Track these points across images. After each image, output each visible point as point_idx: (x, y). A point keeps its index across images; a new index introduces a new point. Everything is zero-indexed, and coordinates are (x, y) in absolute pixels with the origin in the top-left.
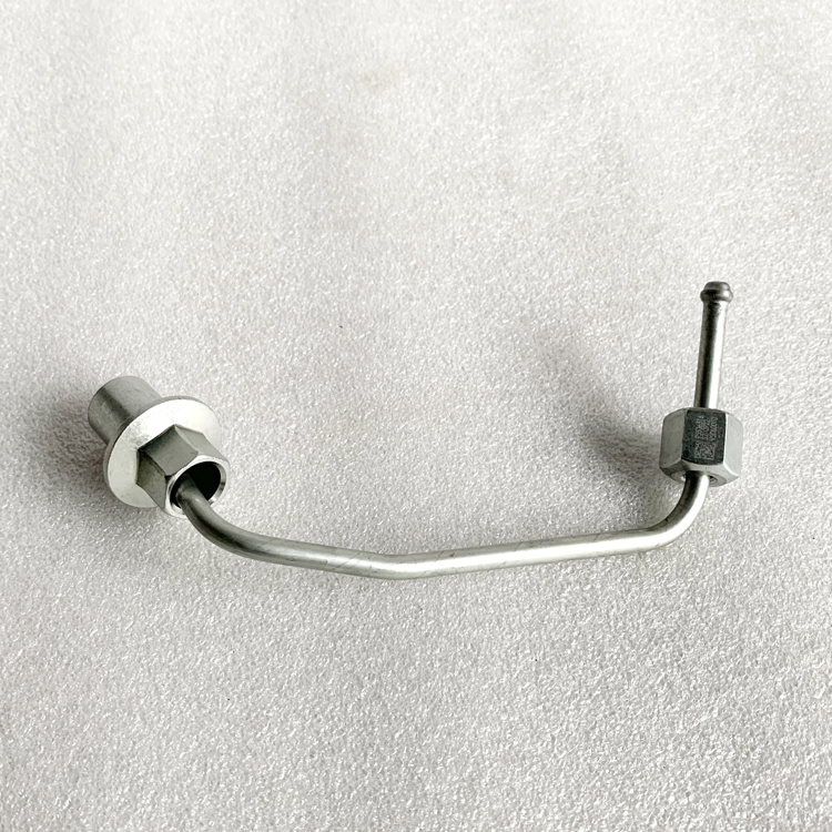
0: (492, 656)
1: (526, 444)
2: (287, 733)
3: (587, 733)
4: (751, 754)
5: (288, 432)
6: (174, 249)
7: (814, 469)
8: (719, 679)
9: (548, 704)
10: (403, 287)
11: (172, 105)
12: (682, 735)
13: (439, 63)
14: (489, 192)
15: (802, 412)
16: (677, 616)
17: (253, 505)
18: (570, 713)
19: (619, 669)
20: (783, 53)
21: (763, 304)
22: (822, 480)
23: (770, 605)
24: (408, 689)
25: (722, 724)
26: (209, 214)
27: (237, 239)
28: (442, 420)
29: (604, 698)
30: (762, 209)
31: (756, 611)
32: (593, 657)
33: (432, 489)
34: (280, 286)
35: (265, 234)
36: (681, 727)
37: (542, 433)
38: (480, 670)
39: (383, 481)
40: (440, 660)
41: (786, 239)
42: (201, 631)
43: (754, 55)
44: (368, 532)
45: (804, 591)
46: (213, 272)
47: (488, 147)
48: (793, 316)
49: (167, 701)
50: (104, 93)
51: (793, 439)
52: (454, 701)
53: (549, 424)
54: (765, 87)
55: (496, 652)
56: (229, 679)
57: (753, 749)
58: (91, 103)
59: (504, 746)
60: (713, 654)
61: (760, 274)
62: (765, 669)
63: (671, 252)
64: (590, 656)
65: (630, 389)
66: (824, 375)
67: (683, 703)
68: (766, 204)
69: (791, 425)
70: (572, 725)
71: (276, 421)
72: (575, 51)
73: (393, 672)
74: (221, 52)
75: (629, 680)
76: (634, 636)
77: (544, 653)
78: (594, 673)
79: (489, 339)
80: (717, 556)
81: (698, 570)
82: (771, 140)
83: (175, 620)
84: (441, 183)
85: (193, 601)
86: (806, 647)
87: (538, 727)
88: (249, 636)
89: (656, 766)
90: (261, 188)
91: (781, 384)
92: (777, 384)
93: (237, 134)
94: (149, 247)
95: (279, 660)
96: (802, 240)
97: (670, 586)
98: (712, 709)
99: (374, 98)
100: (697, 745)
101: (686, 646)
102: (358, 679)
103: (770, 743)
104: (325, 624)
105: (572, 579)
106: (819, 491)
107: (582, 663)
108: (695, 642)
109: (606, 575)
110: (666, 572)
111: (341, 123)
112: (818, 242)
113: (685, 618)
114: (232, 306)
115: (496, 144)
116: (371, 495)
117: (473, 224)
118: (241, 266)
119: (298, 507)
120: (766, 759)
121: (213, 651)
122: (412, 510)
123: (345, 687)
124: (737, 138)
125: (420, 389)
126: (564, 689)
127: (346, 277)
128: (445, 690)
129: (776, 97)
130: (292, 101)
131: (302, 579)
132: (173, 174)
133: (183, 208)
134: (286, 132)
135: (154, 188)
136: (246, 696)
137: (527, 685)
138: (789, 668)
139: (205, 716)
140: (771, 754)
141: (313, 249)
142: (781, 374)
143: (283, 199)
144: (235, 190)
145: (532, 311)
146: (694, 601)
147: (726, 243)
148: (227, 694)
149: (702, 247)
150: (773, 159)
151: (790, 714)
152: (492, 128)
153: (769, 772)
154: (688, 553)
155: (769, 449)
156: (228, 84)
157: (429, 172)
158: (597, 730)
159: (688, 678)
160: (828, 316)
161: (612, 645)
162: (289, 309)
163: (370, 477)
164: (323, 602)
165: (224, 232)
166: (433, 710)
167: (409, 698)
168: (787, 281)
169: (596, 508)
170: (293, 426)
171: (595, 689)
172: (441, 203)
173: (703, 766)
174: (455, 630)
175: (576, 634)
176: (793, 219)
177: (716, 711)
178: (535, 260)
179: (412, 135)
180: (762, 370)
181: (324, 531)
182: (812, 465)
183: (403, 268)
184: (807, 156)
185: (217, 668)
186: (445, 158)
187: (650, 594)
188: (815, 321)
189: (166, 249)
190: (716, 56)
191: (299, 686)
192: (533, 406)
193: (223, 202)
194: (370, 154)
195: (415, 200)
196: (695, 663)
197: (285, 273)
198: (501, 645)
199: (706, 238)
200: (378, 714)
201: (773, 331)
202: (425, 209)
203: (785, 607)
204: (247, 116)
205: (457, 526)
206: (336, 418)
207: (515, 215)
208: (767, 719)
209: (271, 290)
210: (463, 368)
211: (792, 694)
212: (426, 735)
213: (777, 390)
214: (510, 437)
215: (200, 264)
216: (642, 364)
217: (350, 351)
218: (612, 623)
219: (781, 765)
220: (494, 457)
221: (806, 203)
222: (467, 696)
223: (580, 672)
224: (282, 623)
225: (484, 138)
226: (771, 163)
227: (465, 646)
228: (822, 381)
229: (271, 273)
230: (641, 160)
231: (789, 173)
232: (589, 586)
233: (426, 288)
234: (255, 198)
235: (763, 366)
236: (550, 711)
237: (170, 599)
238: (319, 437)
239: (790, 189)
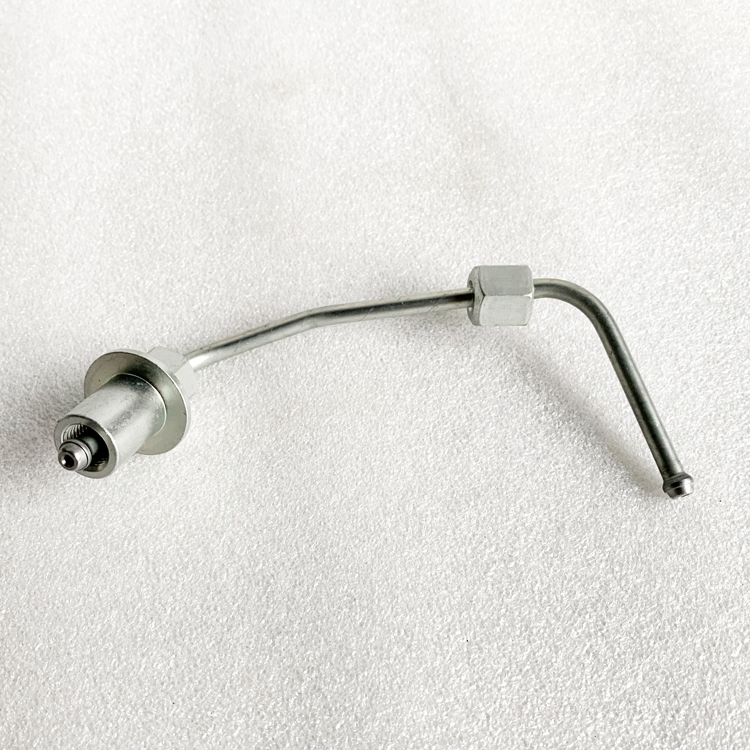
0: (425, 639)
1: (446, 429)
2: (232, 732)
3: (520, 708)
4: (677, 716)
5: (218, 433)
6: (99, 263)
7: (716, 434)
8: (641, 644)
9: (481, 684)
10: (321, 285)
11: (90, 124)
12: (610, 703)
13: (342, 68)
14: (396, 189)
15: (701, 380)
16: (598, 586)
17: (188, 509)
18: (503, 690)
19: (546, 642)
20: (661, 39)
21: (659, 278)
22: (725, 443)
23: (684, 569)
24: (346, 679)
25: (647, 689)
26: (130, 227)
27: (159, 249)
28: (365, 412)
29: (534, 672)
30: (651, 188)
31: (671, 576)
32: (521, 633)
33: (358, 480)
34: (203, 292)
35: (186, 242)
36: (608, 695)
37: (460, 417)
38: (414, 655)
39: (312, 476)
40: (376, 648)
41: (676, 215)
42: (143, 637)
43: (634, 43)
44: (300, 527)
45: (715, 553)
46: (138, 282)
47: (392, 146)
48: (687, 288)
49: (114, 709)
50: (25, 117)
51: (694, 406)
52: (391, 688)
53: (465, 408)
54: (646, 72)
55: (429, 637)
56: (173, 683)
57: (677, 711)
58: (13, 127)
59: (442, 728)
60: (634, 621)
61: (654, 250)
62: (684, 632)
63: (569, 234)
64: (518, 633)
66: (720, 342)
67: (609, 671)
68: (655, 183)
69: (693, 393)
70: (504, 702)
71: (206, 424)
72: (469, 49)
73: (331, 664)
74: (135, 70)
75: (556, 653)
76: (559, 609)
77: (475, 633)
78: (522, 648)
80: (631, 524)
81: (614, 539)
82: (655, 123)
83: (117, 628)
84: (350, 183)
85: (134, 608)
86: (721, 607)
87: (473, 706)
88: (190, 639)
89: (587, 735)
90: (180, 198)
91: (680, 354)
92: (677, 354)
93: (154, 147)
94: (74, 262)
95: (220, 660)
96: (691, 215)
97: (588, 557)
98: (637, 674)
99: (282, 105)
100: (625, 712)
101: (609, 615)
102: (298, 673)
103: (694, 704)
104: (263, 622)
105: (496, 557)
106: (722, 454)
107: (510, 640)
108: (617, 611)
109: (528, 551)
110: (585, 544)
111: (252, 131)
112: (705, 216)
113: (605, 587)
114: (157, 315)
115: (399, 142)
116: (301, 491)
117: (383, 220)
118: (164, 275)
119: (232, 507)
120: (691, 719)
121: (155, 657)
122: (341, 502)
123: (286, 682)
124: (624, 122)
125: (342, 384)
126: (495, 667)
127: (266, 280)
128: (382, 678)
129: (657, 81)
130: (205, 113)
131: (239, 578)
132: (94, 190)
133: (105, 222)
134: (201, 143)
135: (77, 205)
136: (190, 699)
137: (460, 665)
138: (706, 629)
139: (151, 721)
140: (695, 714)
141: (232, 254)
142: (680, 345)
143: (201, 207)
144: (155, 202)
146: (613, 570)
147: (620, 223)
148: (172, 698)
149: (598, 228)
150: (659, 140)
151: (710, 674)
152: (395, 127)
153: (694, 732)
154: (605, 524)
155: (673, 418)
156: (143, 100)
157: (339, 173)
158: (529, 704)
159: (612, 646)
160: (719, 286)
161: (538, 619)
162: (212, 315)
163: (299, 472)
164: (260, 599)
165: (146, 243)
166: (371, 699)
167: (347, 688)
168: (680, 255)
169: (515, 486)
170: (223, 428)
171: (524, 664)
172: (351, 202)
173: (631, 732)
174: (388, 617)
175: (503, 611)
176: (681, 195)
177: (640, 676)
178: (443, 251)
179: (320, 139)
180: (662, 341)
181: (258, 529)
182: (714, 430)
183: (319, 267)
184: (689, 135)
185: (160, 673)
186: (353, 159)
187: (570, 567)
188: (708, 291)
189: (91, 263)
190: (600, 46)
191: (242, 685)
192: (450, 391)
193: (144, 214)
194: (282, 159)
195: (327, 202)
196: (617, 631)
197: (207, 279)
198: (433, 628)
199: (601, 219)
200: (319, 706)
201: (669, 304)
202: (336, 209)
203: (699, 570)
204: (163, 130)
205: (385, 515)
206: (263, 417)
207: (421, 209)
208: (689, 680)
209: (194, 297)
210: (382, 360)
211: (711, 654)
212: (366, 724)
213: (677, 359)
214: (430, 423)
215: (124, 275)
216: (549, 344)
217: (273, 351)
218: (537, 598)
219: (705, 724)
220: (416, 444)
221: (692, 179)
222: (403, 682)
223: (510, 649)
224: (222, 624)
225: (389, 137)
226: (657, 143)
227: (399, 632)
228: (718, 347)
229: (193, 280)
230: (536, 149)
231: (674, 152)
232: (513, 564)
233: (342, 285)
234: (174, 208)
235: (662, 337)
236: (483, 689)
237: (111, 608)
238: (249, 436)
239: (676, 167)
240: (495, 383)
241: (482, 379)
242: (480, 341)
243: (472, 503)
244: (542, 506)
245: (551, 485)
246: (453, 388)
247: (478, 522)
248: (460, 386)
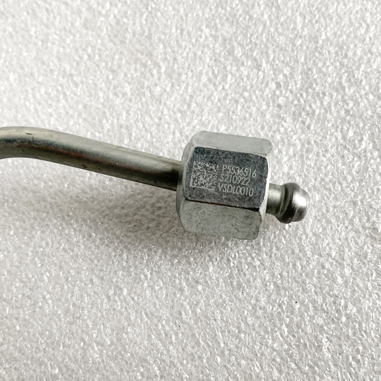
65: (245, 36)
79: (64, 71)
145: (90, 8)
192: (158, 125)
240: (205, 85)
241: (186, 89)
242: (160, 39)
243: (257, 263)
244: (337, 218)
245: (334, 184)
246: (160, 119)
247: (275, 283)
248: (166, 112)
